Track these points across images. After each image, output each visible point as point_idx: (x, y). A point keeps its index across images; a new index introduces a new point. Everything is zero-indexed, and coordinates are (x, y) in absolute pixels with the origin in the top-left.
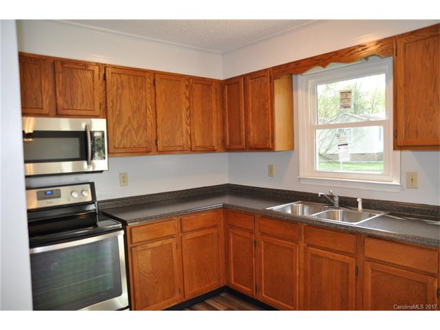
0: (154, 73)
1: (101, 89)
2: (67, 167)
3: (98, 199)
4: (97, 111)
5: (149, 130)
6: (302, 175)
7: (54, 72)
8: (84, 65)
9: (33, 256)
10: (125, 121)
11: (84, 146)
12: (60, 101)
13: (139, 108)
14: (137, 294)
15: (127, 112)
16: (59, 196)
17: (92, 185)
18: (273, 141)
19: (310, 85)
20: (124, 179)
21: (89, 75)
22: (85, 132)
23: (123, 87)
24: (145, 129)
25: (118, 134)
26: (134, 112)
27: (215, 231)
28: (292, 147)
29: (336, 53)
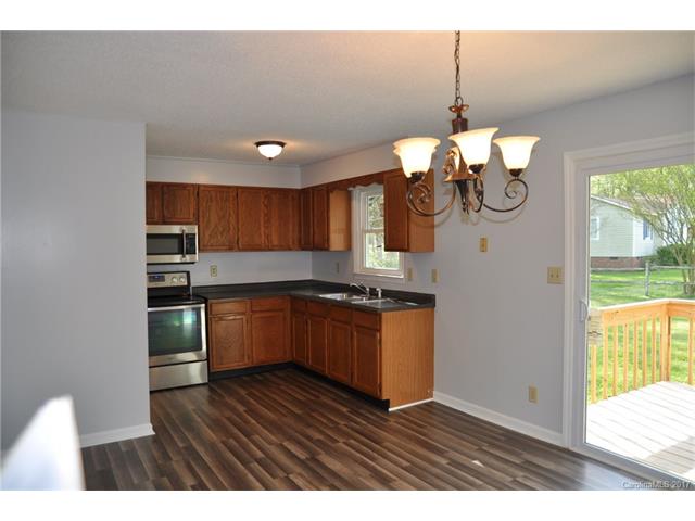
0: (237, 188)
1: (196, 202)
2: (177, 258)
3: (192, 285)
4: (192, 219)
5: (232, 232)
6: (355, 271)
7: (163, 194)
8: (184, 186)
9: (149, 313)
10: (213, 225)
11: (184, 245)
12: (166, 212)
13: (223, 216)
14: (214, 352)
15: (214, 220)
16: (163, 280)
17: (188, 273)
18: (328, 244)
19: (362, 197)
20: (214, 270)
21: (186, 193)
22: (182, 235)
23: (211, 201)
24: (228, 231)
25: (207, 236)
26: (220, 219)
27: (281, 313)
28: (349, 247)
29: (359, 178)
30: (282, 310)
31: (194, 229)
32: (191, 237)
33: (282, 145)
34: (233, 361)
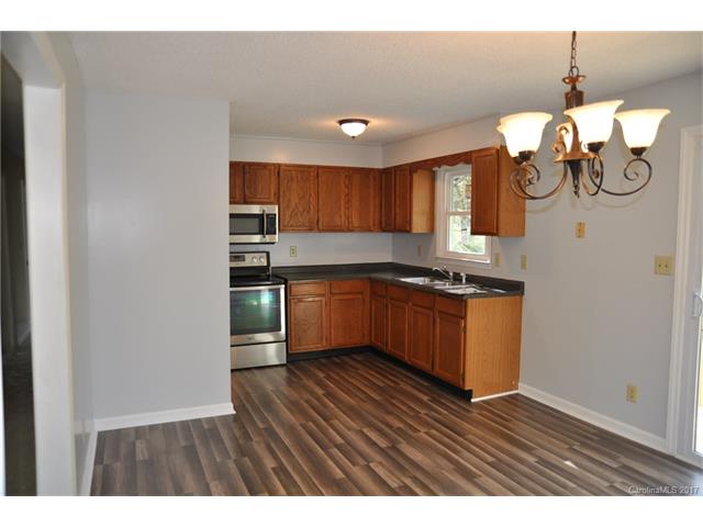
0: (318, 167)
1: (276, 182)
2: (257, 238)
3: (272, 265)
4: (272, 199)
5: (312, 212)
6: (438, 255)
7: (244, 173)
8: (265, 166)
9: (231, 292)
10: (293, 205)
11: (265, 225)
12: (247, 192)
13: (304, 197)
14: (293, 333)
15: (295, 200)
16: (244, 260)
17: (268, 253)
18: (410, 224)
19: (446, 177)
20: (293, 251)
21: (267, 172)
22: (262, 215)
23: (292, 181)
24: (308, 212)
25: (287, 217)
26: (300, 199)
27: (360, 296)
28: (431, 229)
29: (445, 157)
30: (361, 293)
31: (275, 210)
32: (271, 217)
33: (366, 122)
34: (311, 343)
